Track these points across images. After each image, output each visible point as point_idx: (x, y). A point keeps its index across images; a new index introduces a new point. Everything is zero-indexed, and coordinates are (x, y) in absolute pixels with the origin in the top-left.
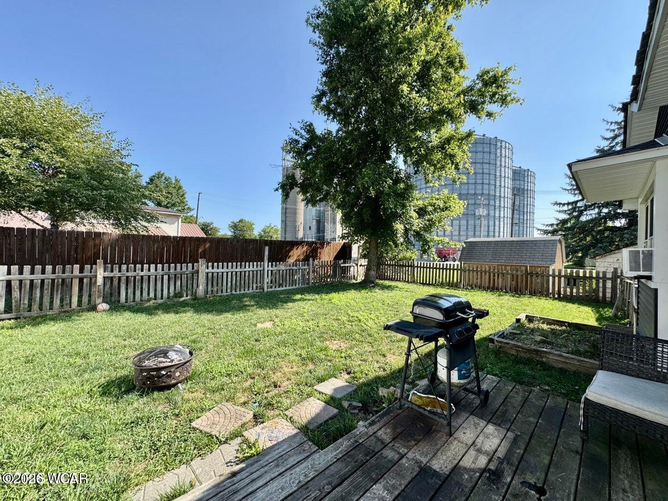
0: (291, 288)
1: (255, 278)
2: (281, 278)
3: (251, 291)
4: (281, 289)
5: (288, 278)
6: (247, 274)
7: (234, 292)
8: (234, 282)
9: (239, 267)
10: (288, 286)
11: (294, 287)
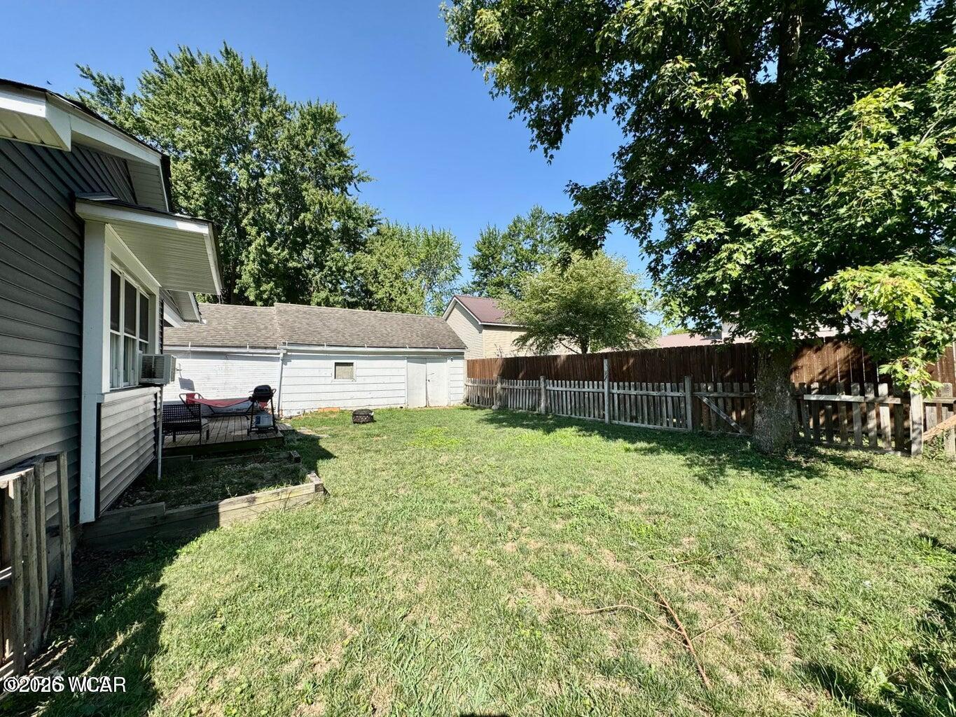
0: (651, 426)
1: (596, 402)
2: (634, 408)
3: (592, 418)
4: (634, 424)
5: (646, 409)
6: (586, 396)
7: (573, 416)
8: (573, 404)
9: (577, 387)
10: (646, 422)
11: (658, 427)
